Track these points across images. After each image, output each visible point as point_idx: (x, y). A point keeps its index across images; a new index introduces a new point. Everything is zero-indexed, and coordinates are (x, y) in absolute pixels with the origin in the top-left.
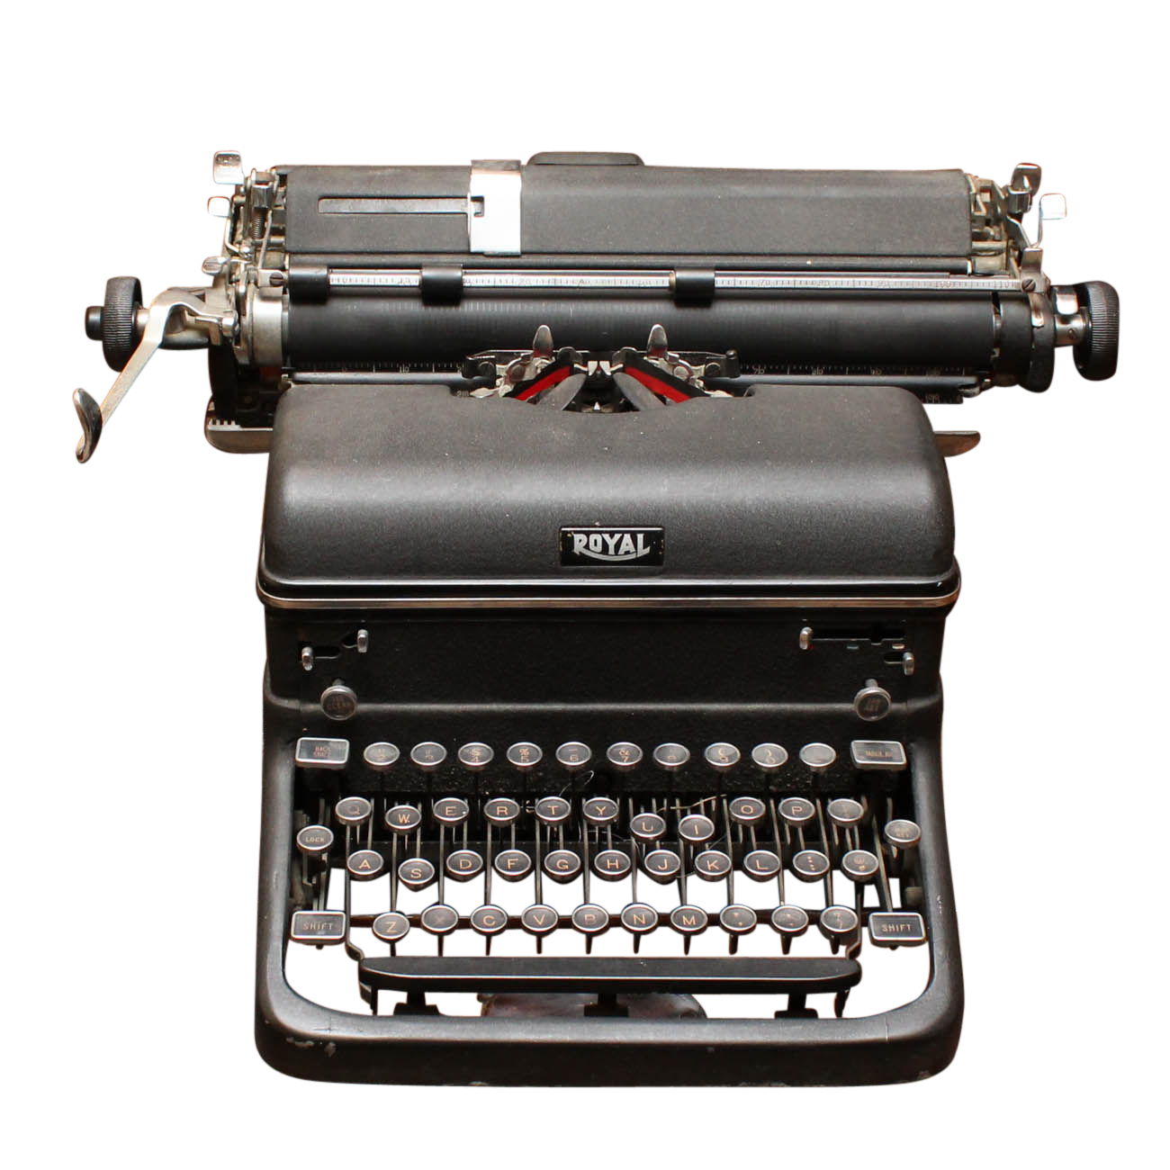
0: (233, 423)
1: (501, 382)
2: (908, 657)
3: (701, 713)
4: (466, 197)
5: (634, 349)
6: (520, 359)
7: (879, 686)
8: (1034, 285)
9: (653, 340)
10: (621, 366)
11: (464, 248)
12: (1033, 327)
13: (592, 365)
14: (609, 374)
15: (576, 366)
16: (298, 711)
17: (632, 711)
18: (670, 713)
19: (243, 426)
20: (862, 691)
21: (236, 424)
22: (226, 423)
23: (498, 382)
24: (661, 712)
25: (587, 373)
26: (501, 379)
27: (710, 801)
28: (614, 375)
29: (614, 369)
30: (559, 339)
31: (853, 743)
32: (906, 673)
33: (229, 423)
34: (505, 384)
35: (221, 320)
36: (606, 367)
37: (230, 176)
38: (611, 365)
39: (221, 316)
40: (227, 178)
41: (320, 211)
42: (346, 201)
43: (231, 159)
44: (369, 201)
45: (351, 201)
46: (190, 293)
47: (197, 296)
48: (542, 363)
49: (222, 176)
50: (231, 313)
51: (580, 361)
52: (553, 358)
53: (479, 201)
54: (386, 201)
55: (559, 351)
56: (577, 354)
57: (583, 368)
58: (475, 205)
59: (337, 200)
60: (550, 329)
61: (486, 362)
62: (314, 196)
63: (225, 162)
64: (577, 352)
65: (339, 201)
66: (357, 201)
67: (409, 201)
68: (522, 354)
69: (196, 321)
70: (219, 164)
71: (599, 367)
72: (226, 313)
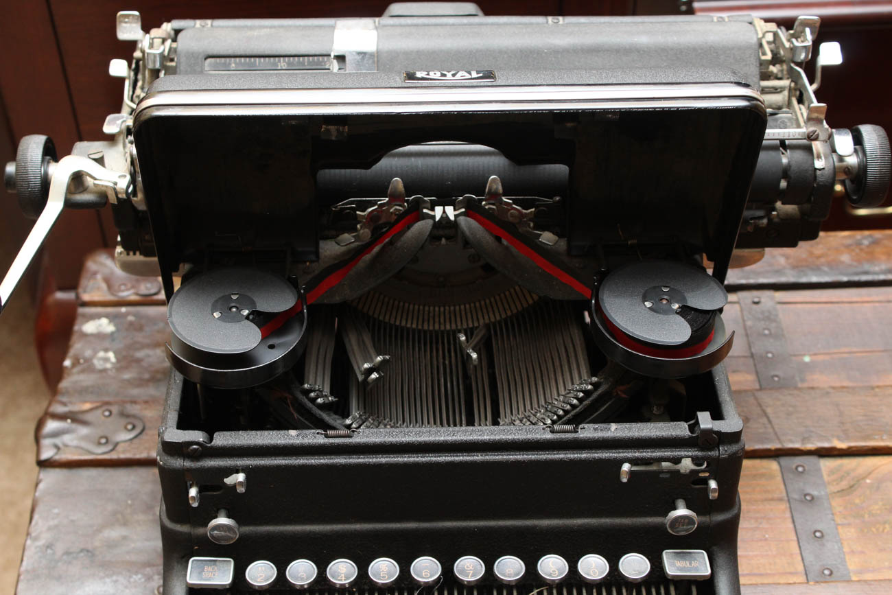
1: (361, 226)
2: (713, 484)
3: (535, 527)
4: (329, 55)
5: (474, 196)
6: (376, 207)
7: (688, 508)
8: (818, 135)
9: (490, 190)
10: (463, 210)
12: (816, 169)
13: (438, 212)
14: (452, 218)
15: (425, 211)
16: (190, 534)
17: (476, 527)
18: (507, 529)
19: (146, 256)
20: (673, 512)
21: (141, 254)
23: (359, 226)
24: (501, 528)
25: (434, 217)
26: (361, 224)
27: (542, 590)
28: (458, 219)
29: (457, 212)
30: (410, 188)
31: (664, 553)
32: (710, 498)
33: (135, 254)
34: (365, 229)
35: (116, 184)
36: (451, 212)
37: (130, 32)
38: (455, 210)
39: (116, 180)
40: (128, 34)
41: (206, 69)
42: (228, 60)
43: (131, 17)
44: (248, 59)
45: (233, 59)
46: (90, 156)
47: (95, 160)
48: (396, 209)
49: (124, 33)
50: (125, 176)
51: (430, 208)
52: (406, 204)
53: (341, 58)
54: (262, 59)
55: (411, 198)
56: (425, 200)
57: (431, 213)
58: (338, 62)
59: (221, 59)
60: (402, 180)
61: (348, 211)
62: (200, 57)
63: (126, 20)
64: (425, 198)
65: (223, 60)
66: (238, 59)
67: (282, 59)
68: (379, 203)
69: (94, 184)
70: (121, 22)
71: (444, 212)
72: (120, 177)
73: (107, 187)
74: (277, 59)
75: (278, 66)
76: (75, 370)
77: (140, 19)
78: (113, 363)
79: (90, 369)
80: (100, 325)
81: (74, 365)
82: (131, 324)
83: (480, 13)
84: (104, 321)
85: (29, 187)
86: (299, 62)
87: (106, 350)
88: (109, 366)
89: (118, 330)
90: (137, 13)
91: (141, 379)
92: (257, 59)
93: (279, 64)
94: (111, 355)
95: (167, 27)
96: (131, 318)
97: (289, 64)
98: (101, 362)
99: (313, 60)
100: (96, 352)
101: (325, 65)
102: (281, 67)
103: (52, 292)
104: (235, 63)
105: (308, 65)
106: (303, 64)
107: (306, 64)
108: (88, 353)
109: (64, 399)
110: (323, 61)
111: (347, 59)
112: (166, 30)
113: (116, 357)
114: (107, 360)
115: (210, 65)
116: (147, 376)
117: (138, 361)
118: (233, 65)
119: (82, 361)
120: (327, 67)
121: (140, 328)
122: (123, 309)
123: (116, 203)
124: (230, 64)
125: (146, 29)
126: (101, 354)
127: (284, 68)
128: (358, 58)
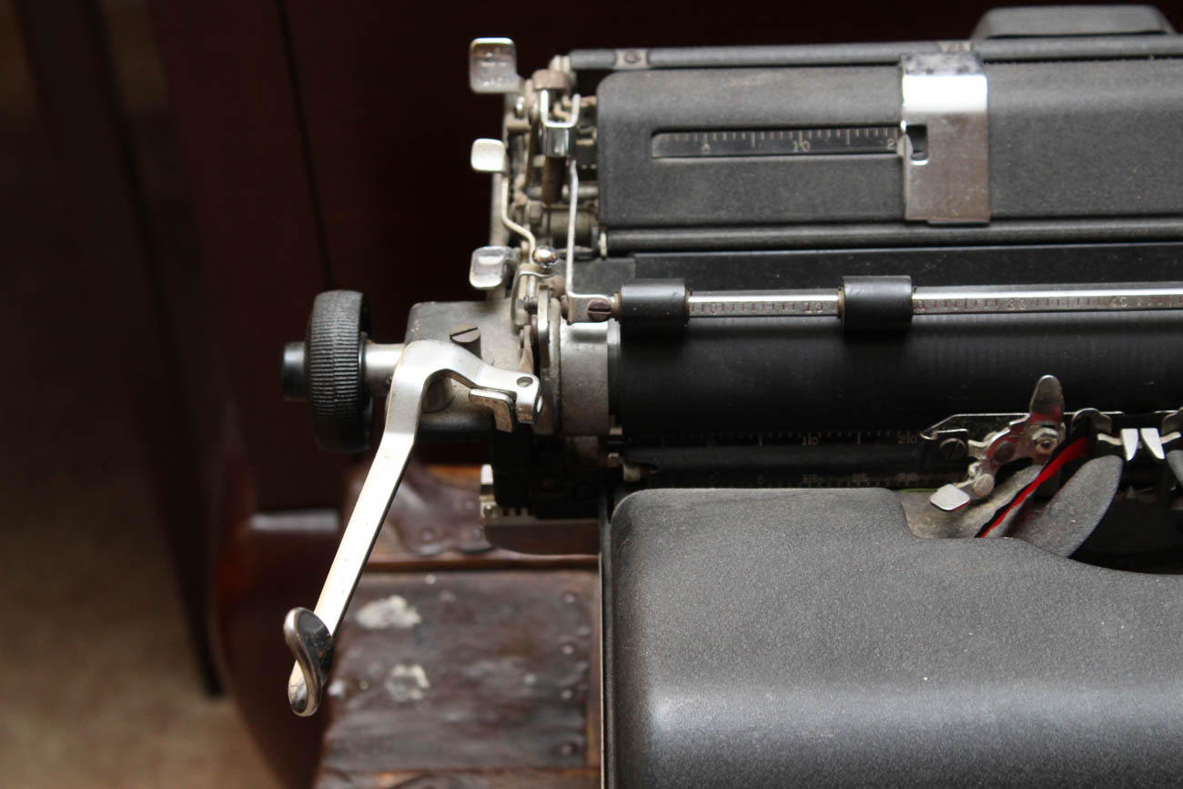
0: (524, 511)
1: (977, 469)
4: (897, 125)
6: (1007, 431)
10: (1177, 435)
11: (896, 213)
13: (1129, 439)
14: (1159, 454)
15: (1101, 437)
19: (540, 516)
21: (530, 513)
22: (512, 512)
23: (972, 468)
25: (1120, 451)
26: (976, 464)
28: (1170, 456)
29: (1166, 439)
30: (1073, 394)
33: (518, 513)
34: (983, 472)
35: (513, 396)
36: (1155, 441)
37: (496, 78)
38: (1161, 435)
39: (514, 387)
40: (493, 83)
41: (655, 155)
42: (696, 136)
43: (497, 50)
44: (734, 135)
45: (706, 135)
46: (455, 338)
47: (465, 345)
48: (1045, 435)
49: (484, 79)
50: (530, 381)
51: (1110, 430)
52: (1063, 425)
53: (918, 132)
54: (762, 135)
55: (1076, 413)
56: (1101, 416)
57: (1115, 442)
58: (913, 139)
59: (682, 134)
60: (1059, 378)
61: (953, 440)
62: (644, 131)
63: (489, 55)
64: (1102, 413)
65: (687, 136)
66: (715, 136)
67: (800, 133)
68: (1012, 423)
69: (470, 396)
70: (478, 59)
71: (1141, 439)
72: (520, 381)
73: (495, 401)
74: (791, 134)
75: (792, 147)
76: (354, 704)
77: (514, 52)
78: (423, 690)
79: (380, 701)
80: (391, 612)
81: (349, 694)
82: (449, 608)
83: (1168, 28)
84: (397, 603)
85: (335, 395)
86: (834, 138)
87: (408, 663)
88: (416, 695)
89: (426, 622)
90: (507, 41)
91: (483, 723)
92: (753, 135)
93: (795, 143)
94: (418, 672)
95: (561, 66)
96: (447, 597)
97: (814, 143)
98: (402, 688)
99: (862, 135)
100: (388, 668)
101: (886, 144)
102: (799, 148)
103: (245, 516)
104: (710, 142)
105: (852, 145)
106: (841, 142)
107: (848, 142)
108: (374, 669)
109: (342, 765)
110: (881, 137)
111: (930, 132)
112: (561, 72)
113: (428, 676)
114: (410, 682)
115: (661, 146)
116: (491, 716)
117: (472, 684)
118: (707, 146)
119: (364, 686)
120: (889, 147)
121: (467, 618)
122: (431, 579)
123: (510, 430)
124: (700, 144)
125: (525, 71)
126: (400, 671)
127: (805, 150)
128: (951, 130)
